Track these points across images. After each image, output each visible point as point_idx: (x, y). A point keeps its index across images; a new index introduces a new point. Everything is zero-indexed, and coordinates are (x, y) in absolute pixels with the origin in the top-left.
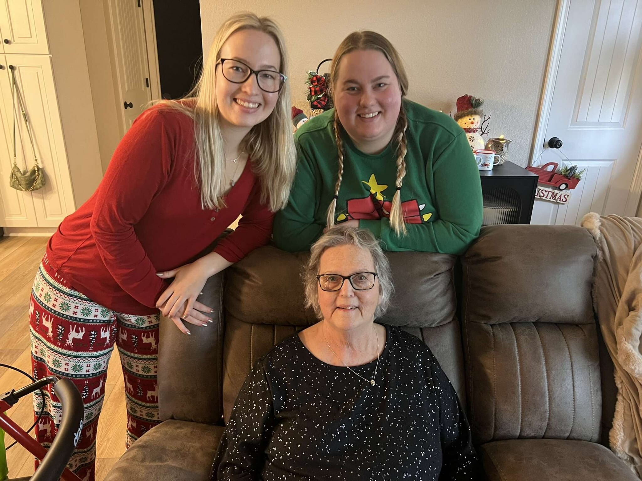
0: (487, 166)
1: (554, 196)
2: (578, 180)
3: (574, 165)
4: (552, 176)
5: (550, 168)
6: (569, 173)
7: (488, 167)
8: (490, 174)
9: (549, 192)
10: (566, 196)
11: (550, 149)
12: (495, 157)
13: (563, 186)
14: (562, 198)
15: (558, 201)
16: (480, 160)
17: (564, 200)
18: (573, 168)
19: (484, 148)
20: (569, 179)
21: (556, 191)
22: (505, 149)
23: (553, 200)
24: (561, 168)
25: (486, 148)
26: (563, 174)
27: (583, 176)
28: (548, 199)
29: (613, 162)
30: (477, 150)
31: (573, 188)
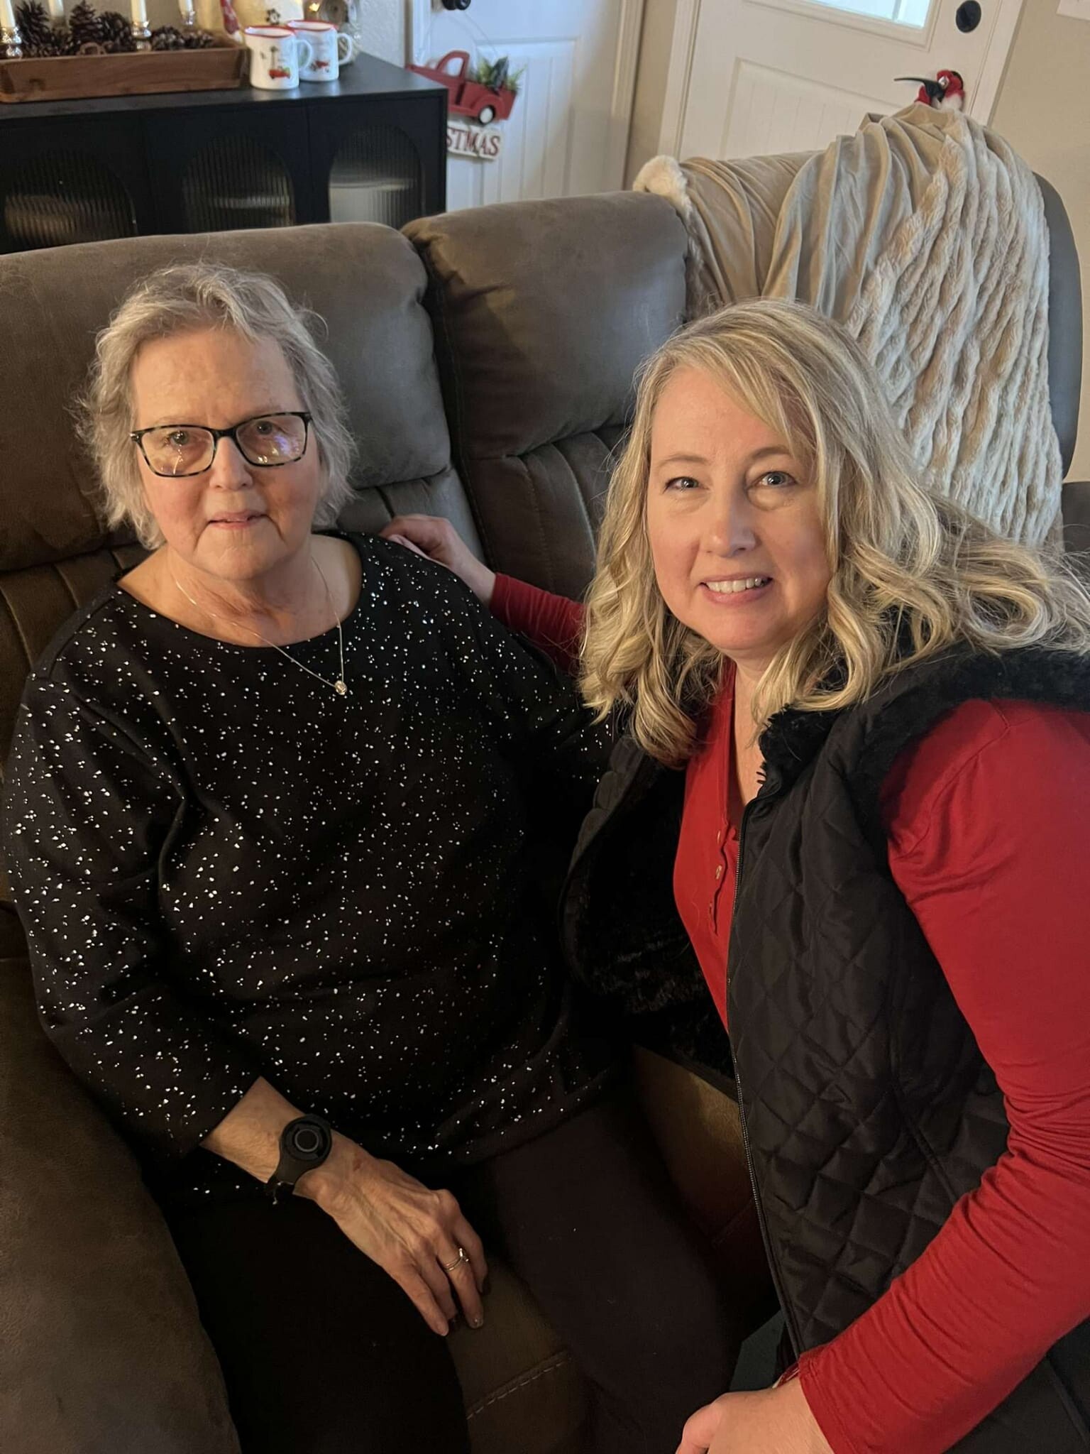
0: (324, 68)
1: (472, 142)
2: (513, 93)
3: (501, 56)
4: (462, 88)
5: (454, 67)
6: (496, 78)
7: (328, 71)
8: (334, 91)
9: (460, 131)
10: (495, 140)
11: (446, 12)
12: (340, 39)
13: (486, 115)
14: (489, 145)
15: (482, 155)
16: (306, 51)
17: (493, 150)
18: (501, 65)
19: (302, 17)
20: (496, 93)
21: (475, 129)
22: (353, 16)
23: (470, 153)
24: (476, 65)
25: (309, 16)
26: (484, 80)
27: (521, 83)
28: (461, 151)
29: (573, 43)
30: (290, 22)
31: (506, 115)
